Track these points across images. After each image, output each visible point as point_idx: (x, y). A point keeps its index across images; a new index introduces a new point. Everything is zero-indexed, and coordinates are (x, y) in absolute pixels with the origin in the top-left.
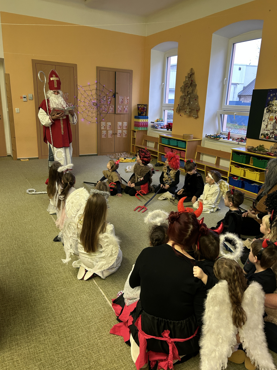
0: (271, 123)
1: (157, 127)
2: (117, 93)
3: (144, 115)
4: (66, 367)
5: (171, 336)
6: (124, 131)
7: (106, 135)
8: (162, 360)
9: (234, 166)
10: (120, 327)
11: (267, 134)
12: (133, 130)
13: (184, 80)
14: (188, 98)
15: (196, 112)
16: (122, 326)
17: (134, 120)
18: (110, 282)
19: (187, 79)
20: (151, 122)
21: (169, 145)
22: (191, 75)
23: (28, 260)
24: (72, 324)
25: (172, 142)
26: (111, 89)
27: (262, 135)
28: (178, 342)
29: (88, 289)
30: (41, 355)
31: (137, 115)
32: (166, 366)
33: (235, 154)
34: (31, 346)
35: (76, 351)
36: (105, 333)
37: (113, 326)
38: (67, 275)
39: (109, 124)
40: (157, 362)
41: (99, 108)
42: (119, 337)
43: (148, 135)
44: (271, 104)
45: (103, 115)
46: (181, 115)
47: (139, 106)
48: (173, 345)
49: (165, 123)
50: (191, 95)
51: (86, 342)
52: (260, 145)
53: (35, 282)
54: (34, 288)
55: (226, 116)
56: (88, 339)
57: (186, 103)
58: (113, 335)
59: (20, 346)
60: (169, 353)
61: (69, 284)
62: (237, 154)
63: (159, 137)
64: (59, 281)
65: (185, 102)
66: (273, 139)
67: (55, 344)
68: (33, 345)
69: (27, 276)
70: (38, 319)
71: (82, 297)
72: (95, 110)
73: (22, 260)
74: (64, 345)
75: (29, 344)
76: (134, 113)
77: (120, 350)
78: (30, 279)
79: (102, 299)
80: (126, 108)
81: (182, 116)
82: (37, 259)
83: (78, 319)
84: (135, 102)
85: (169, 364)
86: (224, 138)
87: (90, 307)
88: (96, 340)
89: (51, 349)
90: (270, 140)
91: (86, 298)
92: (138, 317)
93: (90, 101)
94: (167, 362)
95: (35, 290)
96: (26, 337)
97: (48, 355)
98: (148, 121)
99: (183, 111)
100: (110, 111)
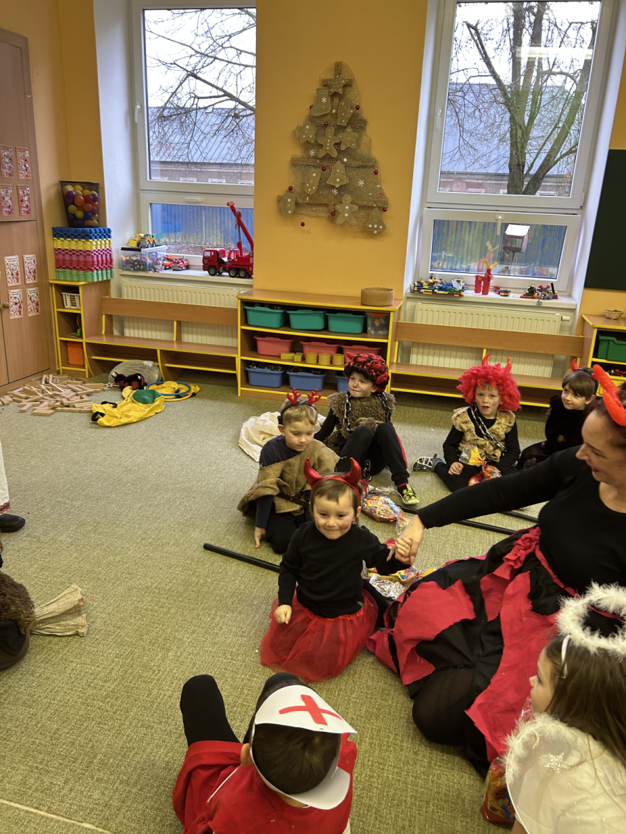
3: (94, 222)
6: (28, 291)
12: (56, 285)
13: (311, 103)
14: (342, 168)
15: (379, 215)
17: (54, 244)
19: (324, 100)
20: (123, 249)
21: (287, 327)
25: (301, 319)
43: (113, 296)
47: (70, 188)
57: (337, 182)
63: (237, 304)
65: (324, 179)
76: (53, 219)
80: (26, 198)
84: (47, 171)
98: (112, 246)
99: (318, 212)
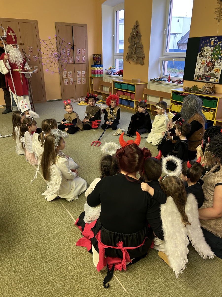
0: (203, 66)
1: (110, 74)
2: (75, 46)
3: (99, 64)
4: (41, 275)
5: (124, 246)
6: (83, 78)
7: (68, 83)
8: (117, 263)
9: (173, 104)
10: (84, 240)
11: (200, 76)
12: (90, 78)
13: (131, 32)
14: (135, 48)
15: (142, 60)
16: (86, 239)
17: (91, 69)
18: (75, 205)
19: (133, 31)
20: (106, 70)
21: (121, 88)
22: (137, 27)
23: (7, 192)
24: (46, 241)
25: (123, 86)
26: (70, 42)
27: (196, 77)
28: (129, 250)
29: (57, 211)
30: (21, 267)
31: (93, 64)
32: (121, 268)
33: (175, 94)
34: (12, 261)
35: (49, 262)
36: (72, 246)
37: (78, 239)
38: (40, 202)
39: (70, 73)
40: (114, 265)
41: (60, 59)
42: (83, 248)
43: (103, 81)
44: (203, 50)
45: (64, 65)
46: (129, 63)
47: (94, 56)
48: (126, 252)
49: (117, 70)
50: (137, 45)
51: (57, 254)
52: (194, 86)
53: (14, 209)
54: (13, 214)
55: (167, 62)
56: (59, 252)
57: (134, 52)
58: (79, 247)
59: (3, 261)
60: (123, 258)
61: (42, 208)
62: (176, 94)
63: (112, 82)
64: (33, 207)
65: (132, 51)
66: (204, 80)
67: (32, 257)
68: (14, 260)
69: (6, 205)
70: (17, 239)
71: (53, 218)
72: (57, 61)
73: (2, 192)
74: (39, 258)
75: (11, 259)
76: (91, 63)
77: (85, 258)
78: (10, 207)
79: (69, 219)
80: (84, 59)
81: (131, 64)
82: (14, 190)
83: (50, 236)
84: (91, 53)
85: (123, 266)
86: (165, 81)
87: (60, 226)
88: (65, 251)
89: (29, 262)
90: (202, 81)
91: (56, 219)
92: (98, 232)
93: (52, 53)
94: (121, 264)
95: (14, 216)
96: (8, 254)
97: (26, 267)
98: (103, 69)
99: (131, 59)
100: (70, 62)
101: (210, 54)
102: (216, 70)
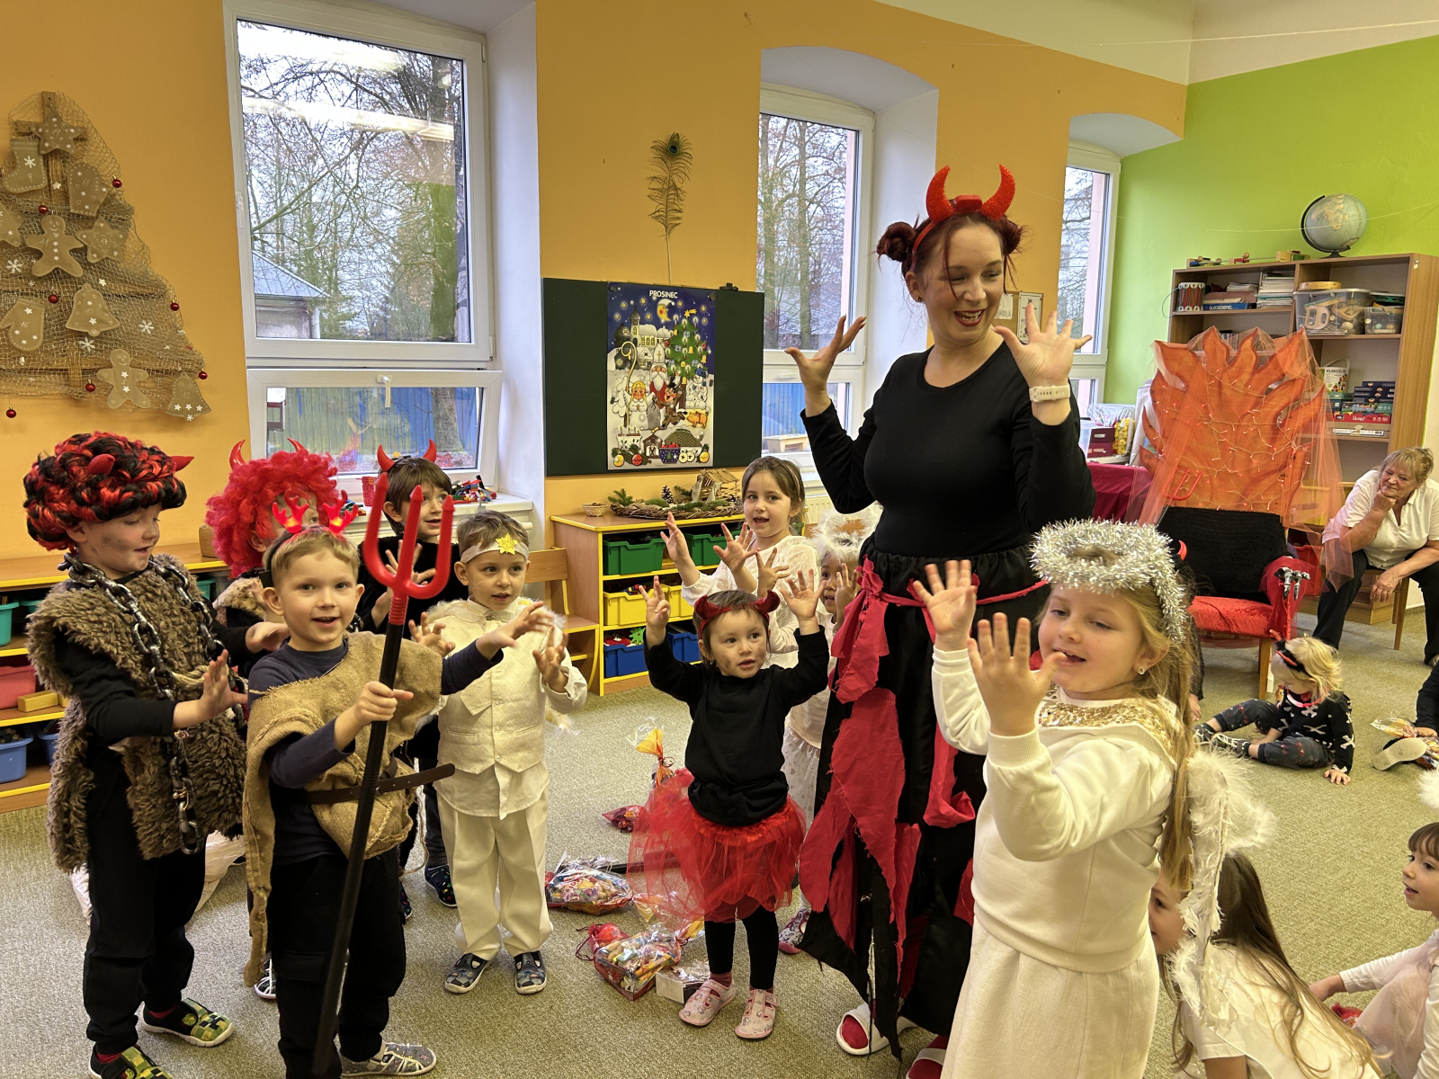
0: (638, 407)
11: (634, 448)
15: (193, 386)
44: (629, 339)
46: (12, 416)
50: (114, 277)
57: (90, 326)
65: (60, 317)
90: (648, 466)
101: (662, 357)
102: (696, 418)
